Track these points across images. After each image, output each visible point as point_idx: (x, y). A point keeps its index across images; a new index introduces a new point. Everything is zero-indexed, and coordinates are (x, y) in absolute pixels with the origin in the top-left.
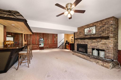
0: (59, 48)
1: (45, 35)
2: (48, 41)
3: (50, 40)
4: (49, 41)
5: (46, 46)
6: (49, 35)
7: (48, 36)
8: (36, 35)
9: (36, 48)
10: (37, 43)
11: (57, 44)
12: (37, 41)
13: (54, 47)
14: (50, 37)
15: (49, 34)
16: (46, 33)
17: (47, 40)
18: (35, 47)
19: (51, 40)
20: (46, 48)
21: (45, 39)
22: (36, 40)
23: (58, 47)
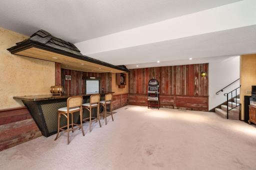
0: (213, 111)
1: (163, 72)
2: (171, 88)
3: (178, 84)
4: (175, 86)
5: (168, 101)
6: (175, 70)
7: (171, 73)
8: (143, 72)
9: (144, 102)
10: (145, 92)
11: (207, 97)
12: (145, 86)
13: (194, 105)
14: (178, 76)
15: (175, 67)
16: (167, 67)
17: (171, 84)
18: (142, 99)
19: (183, 85)
20: (167, 105)
21: (163, 82)
22: (144, 83)
23: (210, 108)
